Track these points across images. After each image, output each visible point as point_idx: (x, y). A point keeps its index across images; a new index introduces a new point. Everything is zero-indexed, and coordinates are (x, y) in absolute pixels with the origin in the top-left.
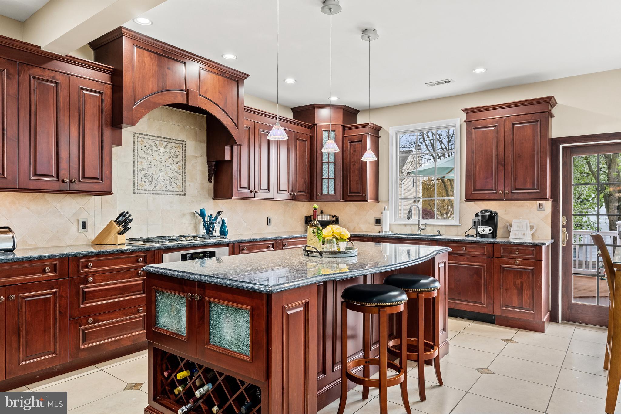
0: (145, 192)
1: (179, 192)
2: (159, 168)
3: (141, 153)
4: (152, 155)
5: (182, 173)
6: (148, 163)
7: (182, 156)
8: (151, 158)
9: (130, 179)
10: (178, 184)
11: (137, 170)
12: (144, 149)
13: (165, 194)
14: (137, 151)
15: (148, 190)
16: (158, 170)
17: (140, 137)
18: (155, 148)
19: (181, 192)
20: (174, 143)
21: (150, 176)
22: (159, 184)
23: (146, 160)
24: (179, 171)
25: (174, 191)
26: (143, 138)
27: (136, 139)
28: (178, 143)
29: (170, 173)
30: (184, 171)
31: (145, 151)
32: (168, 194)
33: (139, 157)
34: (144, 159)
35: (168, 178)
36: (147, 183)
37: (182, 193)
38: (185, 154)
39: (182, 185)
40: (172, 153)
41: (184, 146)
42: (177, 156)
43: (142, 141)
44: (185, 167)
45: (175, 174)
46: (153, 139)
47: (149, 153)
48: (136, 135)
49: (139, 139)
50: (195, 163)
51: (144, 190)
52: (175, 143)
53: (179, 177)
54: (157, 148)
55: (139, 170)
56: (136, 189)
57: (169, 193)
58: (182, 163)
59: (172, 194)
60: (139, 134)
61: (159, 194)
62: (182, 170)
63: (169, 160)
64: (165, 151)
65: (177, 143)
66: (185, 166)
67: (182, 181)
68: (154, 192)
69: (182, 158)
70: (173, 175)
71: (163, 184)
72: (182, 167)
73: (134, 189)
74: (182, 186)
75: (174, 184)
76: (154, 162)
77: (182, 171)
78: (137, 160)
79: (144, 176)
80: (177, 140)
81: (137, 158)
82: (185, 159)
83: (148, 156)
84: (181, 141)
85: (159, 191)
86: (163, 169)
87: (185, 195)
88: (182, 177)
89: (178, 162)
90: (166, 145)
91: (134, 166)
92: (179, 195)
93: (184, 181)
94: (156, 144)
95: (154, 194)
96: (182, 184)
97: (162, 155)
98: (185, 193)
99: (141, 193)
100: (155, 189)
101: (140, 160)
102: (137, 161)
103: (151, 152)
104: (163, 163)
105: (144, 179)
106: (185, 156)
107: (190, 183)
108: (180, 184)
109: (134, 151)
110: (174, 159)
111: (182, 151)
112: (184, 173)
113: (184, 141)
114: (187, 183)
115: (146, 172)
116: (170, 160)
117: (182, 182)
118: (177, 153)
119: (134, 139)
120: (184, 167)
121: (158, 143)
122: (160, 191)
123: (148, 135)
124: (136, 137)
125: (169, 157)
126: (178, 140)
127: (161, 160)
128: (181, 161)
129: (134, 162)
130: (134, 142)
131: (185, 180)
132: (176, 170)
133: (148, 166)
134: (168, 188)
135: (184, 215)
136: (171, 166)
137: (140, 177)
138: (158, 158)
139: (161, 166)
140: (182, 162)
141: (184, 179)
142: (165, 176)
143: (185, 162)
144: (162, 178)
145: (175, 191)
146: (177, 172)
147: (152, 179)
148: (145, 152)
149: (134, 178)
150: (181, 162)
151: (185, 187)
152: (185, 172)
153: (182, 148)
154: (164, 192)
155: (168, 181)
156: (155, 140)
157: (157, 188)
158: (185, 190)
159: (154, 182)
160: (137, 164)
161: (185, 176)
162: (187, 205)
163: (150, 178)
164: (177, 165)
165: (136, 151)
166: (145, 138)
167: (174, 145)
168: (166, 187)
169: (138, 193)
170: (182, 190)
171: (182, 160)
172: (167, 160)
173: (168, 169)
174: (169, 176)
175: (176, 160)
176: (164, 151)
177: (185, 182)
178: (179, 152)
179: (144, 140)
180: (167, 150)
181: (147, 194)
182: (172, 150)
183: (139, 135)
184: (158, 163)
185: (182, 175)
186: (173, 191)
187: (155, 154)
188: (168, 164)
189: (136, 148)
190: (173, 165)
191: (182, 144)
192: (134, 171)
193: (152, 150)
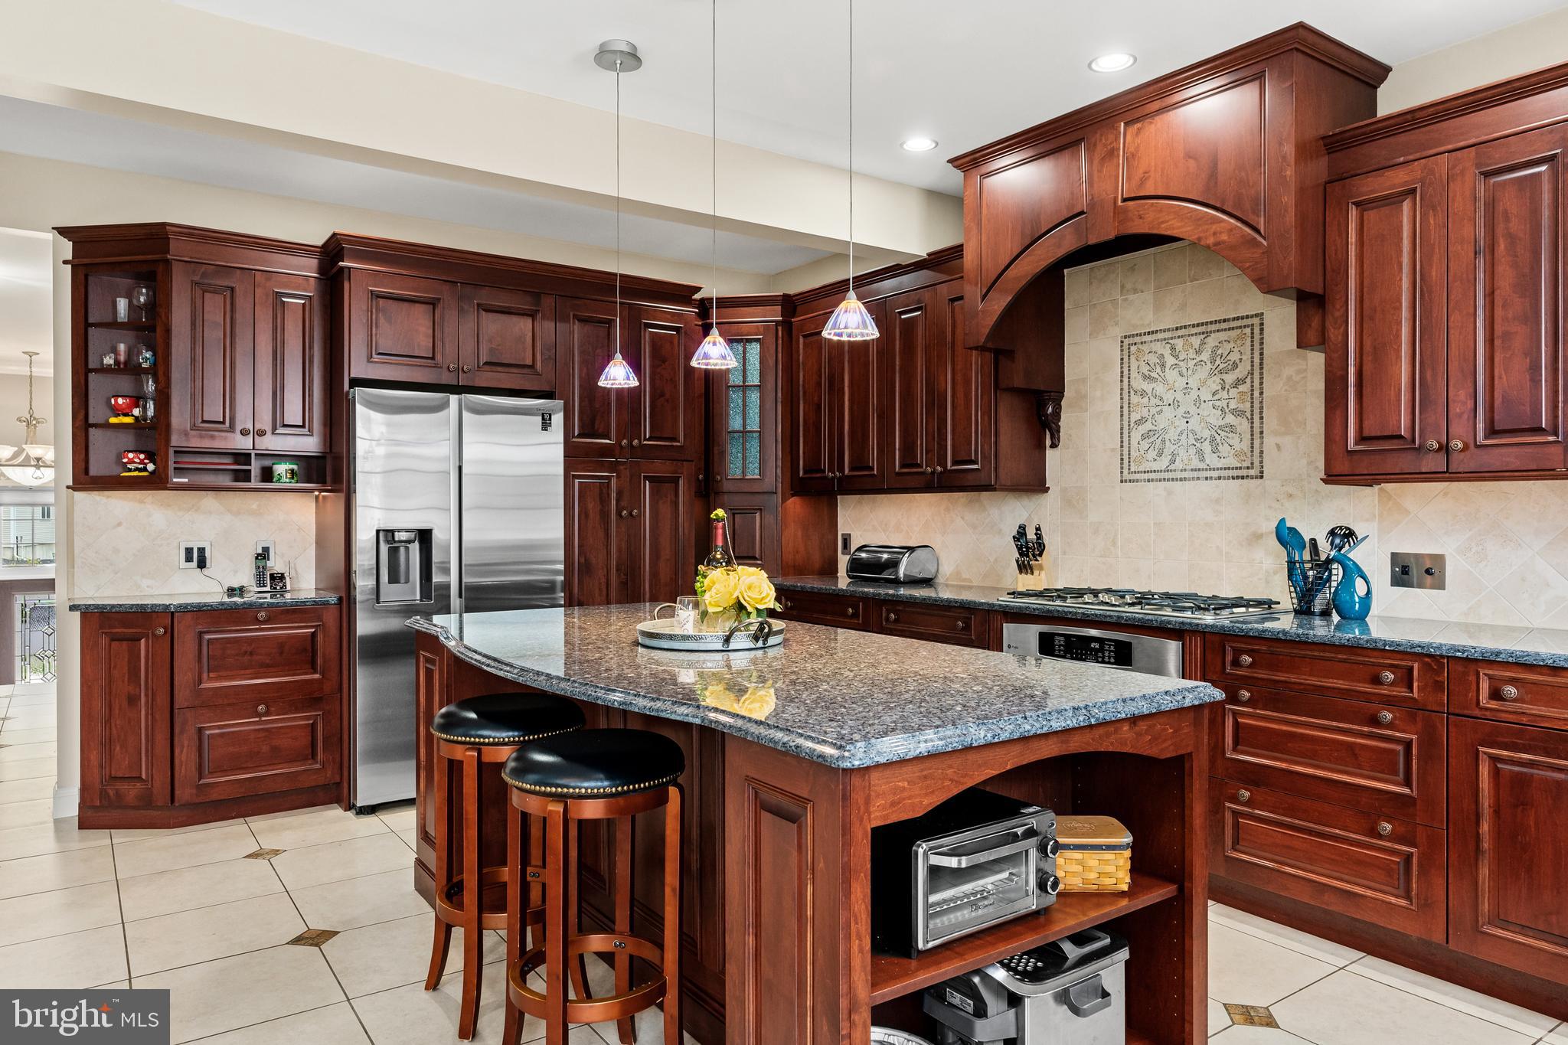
0: (1146, 476)
1: (1240, 468)
2: (1181, 410)
3: (1138, 383)
4: (1165, 381)
5: (1252, 411)
6: (1154, 401)
7: (1252, 362)
8: (1160, 389)
9: (1113, 450)
10: (1237, 447)
11: (1129, 425)
12: (1145, 369)
13: (1198, 478)
14: (1129, 378)
15: (1155, 471)
16: (1179, 416)
17: (1135, 344)
18: (1170, 360)
19: (1248, 468)
20: (1225, 330)
21: (1156, 436)
22: (1182, 452)
23: (1150, 395)
24: (1241, 406)
25: (1225, 469)
26: (1142, 343)
27: (1126, 352)
28: (1237, 328)
29: (1215, 418)
30: (1257, 405)
31: (1147, 373)
32: (1207, 479)
33: (1132, 393)
34: (1143, 394)
35: (1206, 434)
36: (1152, 454)
37: (1252, 472)
38: (1261, 354)
39: (1252, 447)
40: (1218, 362)
41: (1257, 331)
42: (1235, 366)
43: (1139, 351)
44: (1261, 393)
45: (1230, 419)
46: (1165, 339)
47: (1157, 376)
48: (1126, 342)
49: (1133, 348)
50: (1299, 372)
51: (1145, 472)
52: (1229, 329)
53: (1243, 425)
54: (1177, 357)
55: (1132, 425)
56: (1126, 471)
57: (1209, 474)
58: (1252, 382)
59: (1220, 478)
60: (1133, 336)
61: (1181, 480)
62: (1252, 403)
63: (1210, 382)
64: (1198, 359)
65: (1233, 328)
66: (1261, 389)
67: (1252, 435)
68: (1170, 475)
69: (1252, 366)
70: (1222, 423)
71: (1192, 451)
72: (1252, 394)
73: (1122, 472)
74: (1252, 452)
75: (1224, 449)
76: (1169, 397)
77: (1252, 407)
78: (1129, 400)
79: (1144, 437)
80: (1234, 319)
81: (1129, 396)
82: (1261, 368)
83: (1153, 385)
84: (1247, 317)
85: (1181, 471)
86: (1193, 410)
87: (1262, 477)
88: (1252, 423)
89: (1239, 382)
90: (1203, 343)
91: (1122, 416)
92: (1242, 478)
93: (1257, 434)
94: (1173, 349)
95: (1168, 480)
96: (1252, 443)
97: (1190, 372)
98: (1262, 472)
99: (1137, 481)
100: (1172, 467)
101: (1135, 399)
102: (1129, 403)
103: (1161, 373)
104: (1194, 394)
105: (1145, 445)
106: (1262, 359)
107: (1279, 440)
108: (1245, 446)
109: (1122, 381)
110: (1225, 377)
111: (1250, 348)
112: (1257, 411)
113: (1256, 315)
114: (1270, 441)
115: (1148, 426)
116: (1214, 382)
117: (1252, 439)
118: (1234, 357)
119: (1122, 351)
120: (1256, 394)
121: (1179, 343)
122: (1185, 470)
123: (1153, 332)
124: (1126, 347)
125: (1211, 374)
126: (1238, 318)
127: (1187, 389)
128: (1250, 376)
129: (1122, 407)
130: (1122, 359)
131: (1262, 433)
132: (1233, 405)
133: (1154, 410)
134: (1208, 462)
135: (1257, 537)
136: (1216, 398)
137: (1134, 442)
138: (1181, 383)
139: (1187, 403)
140: (1252, 378)
141: (1257, 430)
142: (1197, 429)
143: (1261, 378)
144: (1190, 435)
145: (1229, 469)
146: (1234, 412)
147: (1163, 441)
148: (1145, 377)
149: (1122, 446)
150: (1248, 380)
151: (1262, 452)
152: (1261, 408)
153: (1252, 337)
154: (1195, 474)
155: (1208, 440)
156: (1172, 338)
157: (1178, 465)
158: (1261, 462)
159: (1169, 448)
160: (1129, 411)
161: (1261, 418)
162: (1270, 507)
163: (1160, 438)
164: (1233, 392)
165: (1126, 380)
166: (1145, 342)
167: (1223, 336)
168: (1202, 460)
169: (1130, 481)
170: (1252, 464)
171: (1252, 374)
172: (1203, 383)
173: (1207, 409)
174: (1210, 427)
175: (1230, 378)
176: (1195, 361)
177: (1262, 438)
178: (1242, 354)
179: (1145, 348)
180: (1205, 356)
181: (1152, 480)
182: (1219, 352)
183: (1131, 340)
184: (1179, 396)
185: (1252, 419)
186: (1221, 469)
187: (1171, 375)
188: (1206, 395)
189: (1126, 372)
190: (1224, 394)
191: (1254, 327)
192: (1122, 429)
193: (1163, 366)
